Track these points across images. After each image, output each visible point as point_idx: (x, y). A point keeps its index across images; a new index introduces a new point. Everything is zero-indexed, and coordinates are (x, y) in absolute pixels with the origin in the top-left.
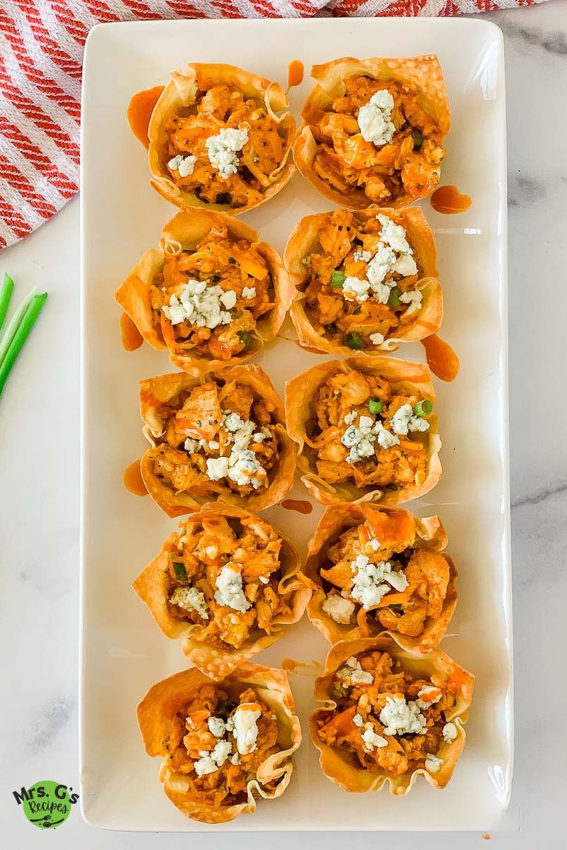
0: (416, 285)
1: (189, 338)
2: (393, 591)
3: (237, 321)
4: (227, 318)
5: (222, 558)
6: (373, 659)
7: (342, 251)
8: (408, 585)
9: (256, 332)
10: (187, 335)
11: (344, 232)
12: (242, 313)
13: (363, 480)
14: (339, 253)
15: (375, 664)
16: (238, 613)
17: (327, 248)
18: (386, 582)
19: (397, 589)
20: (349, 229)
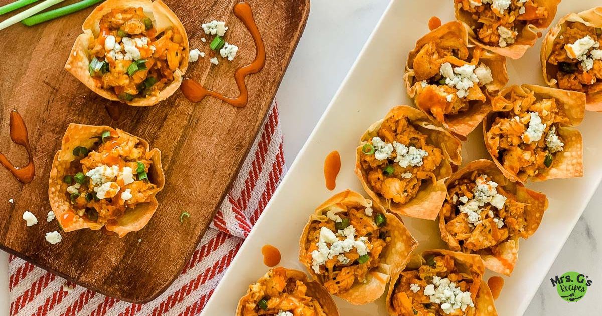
0: (325, 221)
1: (463, 280)
2: (454, 66)
3: (431, 275)
4: (437, 280)
5: (524, 148)
6: (489, 39)
7: (348, 271)
8: (443, 64)
9: (422, 264)
10: (463, 282)
11: (338, 279)
12: (425, 278)
13: (423, 138)
14: (350, 271)
15: (490, 36)
16: (540, 115)
17: (353, 278)
18: (454, 73)
19: (451, 66)
20: (334, 279)
